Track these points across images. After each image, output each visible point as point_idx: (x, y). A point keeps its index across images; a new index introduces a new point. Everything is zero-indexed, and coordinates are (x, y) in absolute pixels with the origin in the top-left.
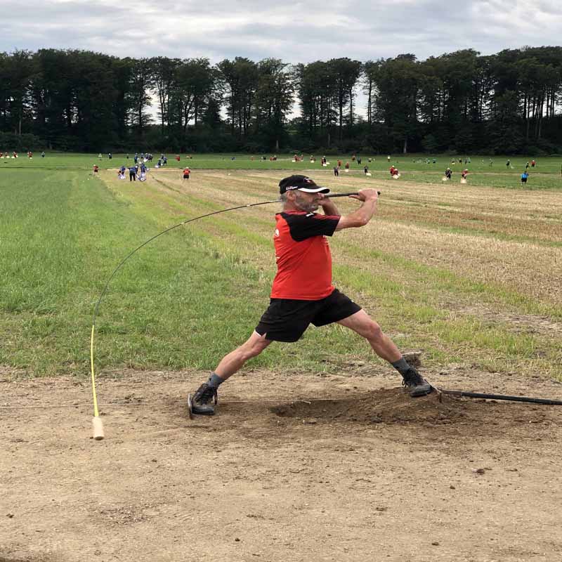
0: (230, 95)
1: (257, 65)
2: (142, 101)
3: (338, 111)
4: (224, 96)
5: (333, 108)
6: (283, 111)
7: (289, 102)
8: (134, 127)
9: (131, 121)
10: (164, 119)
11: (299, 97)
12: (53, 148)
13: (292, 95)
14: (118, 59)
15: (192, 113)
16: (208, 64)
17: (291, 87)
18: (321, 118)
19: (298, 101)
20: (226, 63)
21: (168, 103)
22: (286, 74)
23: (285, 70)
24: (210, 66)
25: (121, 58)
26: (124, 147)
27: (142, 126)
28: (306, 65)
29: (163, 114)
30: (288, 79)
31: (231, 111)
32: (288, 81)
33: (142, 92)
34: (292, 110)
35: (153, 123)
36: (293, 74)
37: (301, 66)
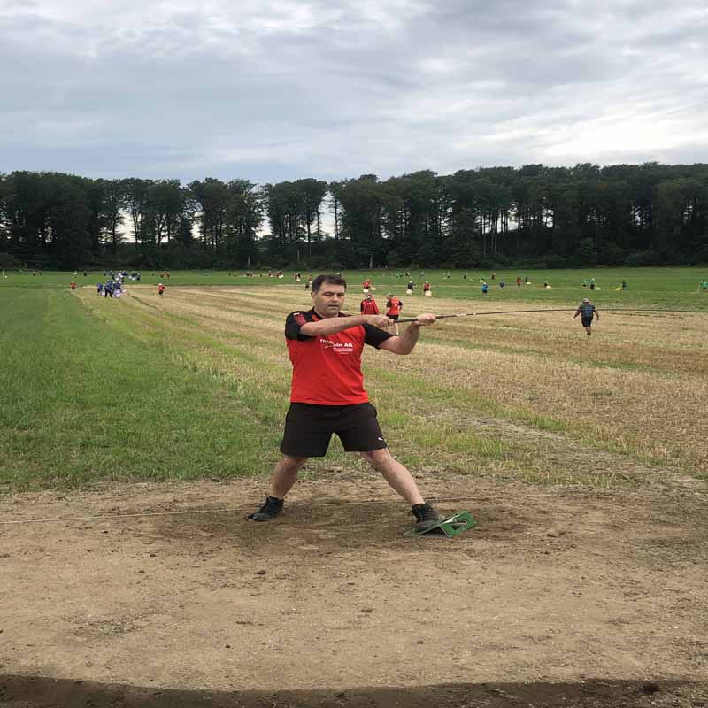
0: (201, 214)
1: (227, 185)
2: (114, 220)
3: (306, 228)
4: (196, 215)
5: (301, 226)
6: (253, 229)
7: (259, 220)
8: (108, 245)
9: (105, 239)
10: (137, 237)
11: (268, 215)
12: (28, 267)
13: (262, 213)
14: (91, 180)
15: (164, 231)
16: (179, 184)
17: (260, 206)
18: (291, 236)
19: (267, 219)
20: (196, 183)
21: (141, 222)
22: (256, 194)
23: (254, 190)
24: (181, 187)
25: (94, 179)
26: (99, 265)
27: (116, 245)
28: (274, 185)
29: (136, 233)
30: (257, 198)
31: (203, 230)
32: (259, 201)
33: (116, 212)
34: (262, 228)
35: (126, 241)
36: (261, 193)
37: (269, 186)
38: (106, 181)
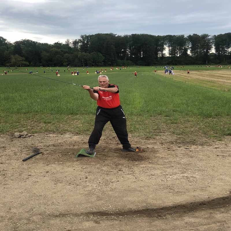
0: (191, 46)
1: (200, 36)
2: (163, 49)
5: (226, 49)
6: (209, 51)
7: (211, 48)
8: (160, 58)
13: (212, 45)
14: (156, 36)
15: (179, 52)
17: (212, 43)
18: (222, 53)
20: (190, 36)
21: (171, 49)
22: (210, 39)
23: (210, 37)
24: (185, 37)
27: (163, 57)
28: (217, 35)
29: (169, 53)
32: (211, 41)
33: (163, 46)
35: (166, 56)
36: (212, 38)
37: (215, 36)
38: (160, 36)
